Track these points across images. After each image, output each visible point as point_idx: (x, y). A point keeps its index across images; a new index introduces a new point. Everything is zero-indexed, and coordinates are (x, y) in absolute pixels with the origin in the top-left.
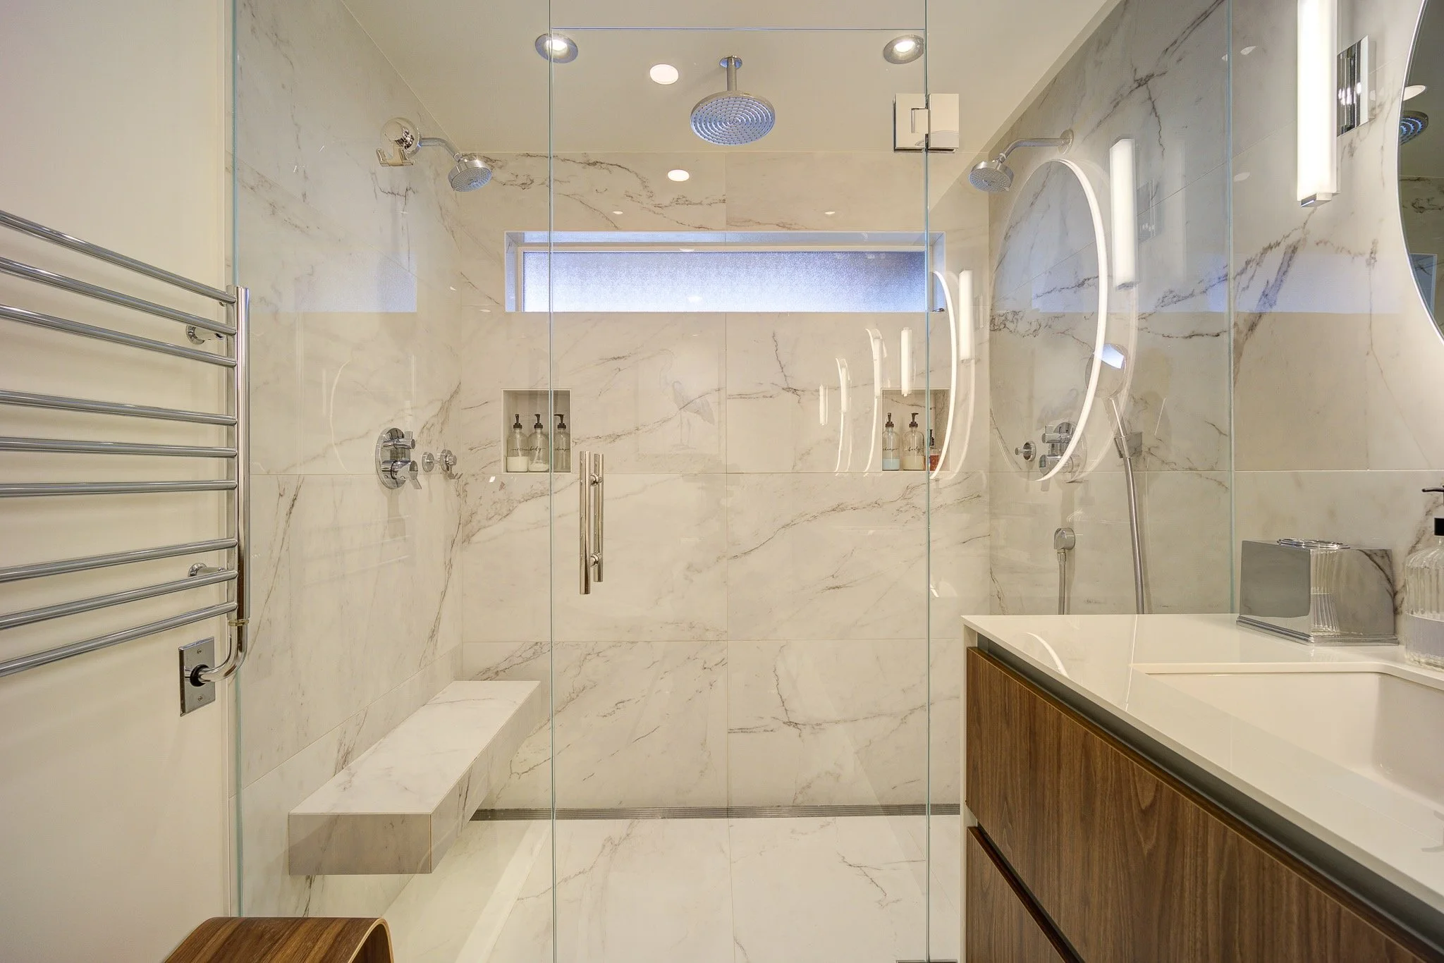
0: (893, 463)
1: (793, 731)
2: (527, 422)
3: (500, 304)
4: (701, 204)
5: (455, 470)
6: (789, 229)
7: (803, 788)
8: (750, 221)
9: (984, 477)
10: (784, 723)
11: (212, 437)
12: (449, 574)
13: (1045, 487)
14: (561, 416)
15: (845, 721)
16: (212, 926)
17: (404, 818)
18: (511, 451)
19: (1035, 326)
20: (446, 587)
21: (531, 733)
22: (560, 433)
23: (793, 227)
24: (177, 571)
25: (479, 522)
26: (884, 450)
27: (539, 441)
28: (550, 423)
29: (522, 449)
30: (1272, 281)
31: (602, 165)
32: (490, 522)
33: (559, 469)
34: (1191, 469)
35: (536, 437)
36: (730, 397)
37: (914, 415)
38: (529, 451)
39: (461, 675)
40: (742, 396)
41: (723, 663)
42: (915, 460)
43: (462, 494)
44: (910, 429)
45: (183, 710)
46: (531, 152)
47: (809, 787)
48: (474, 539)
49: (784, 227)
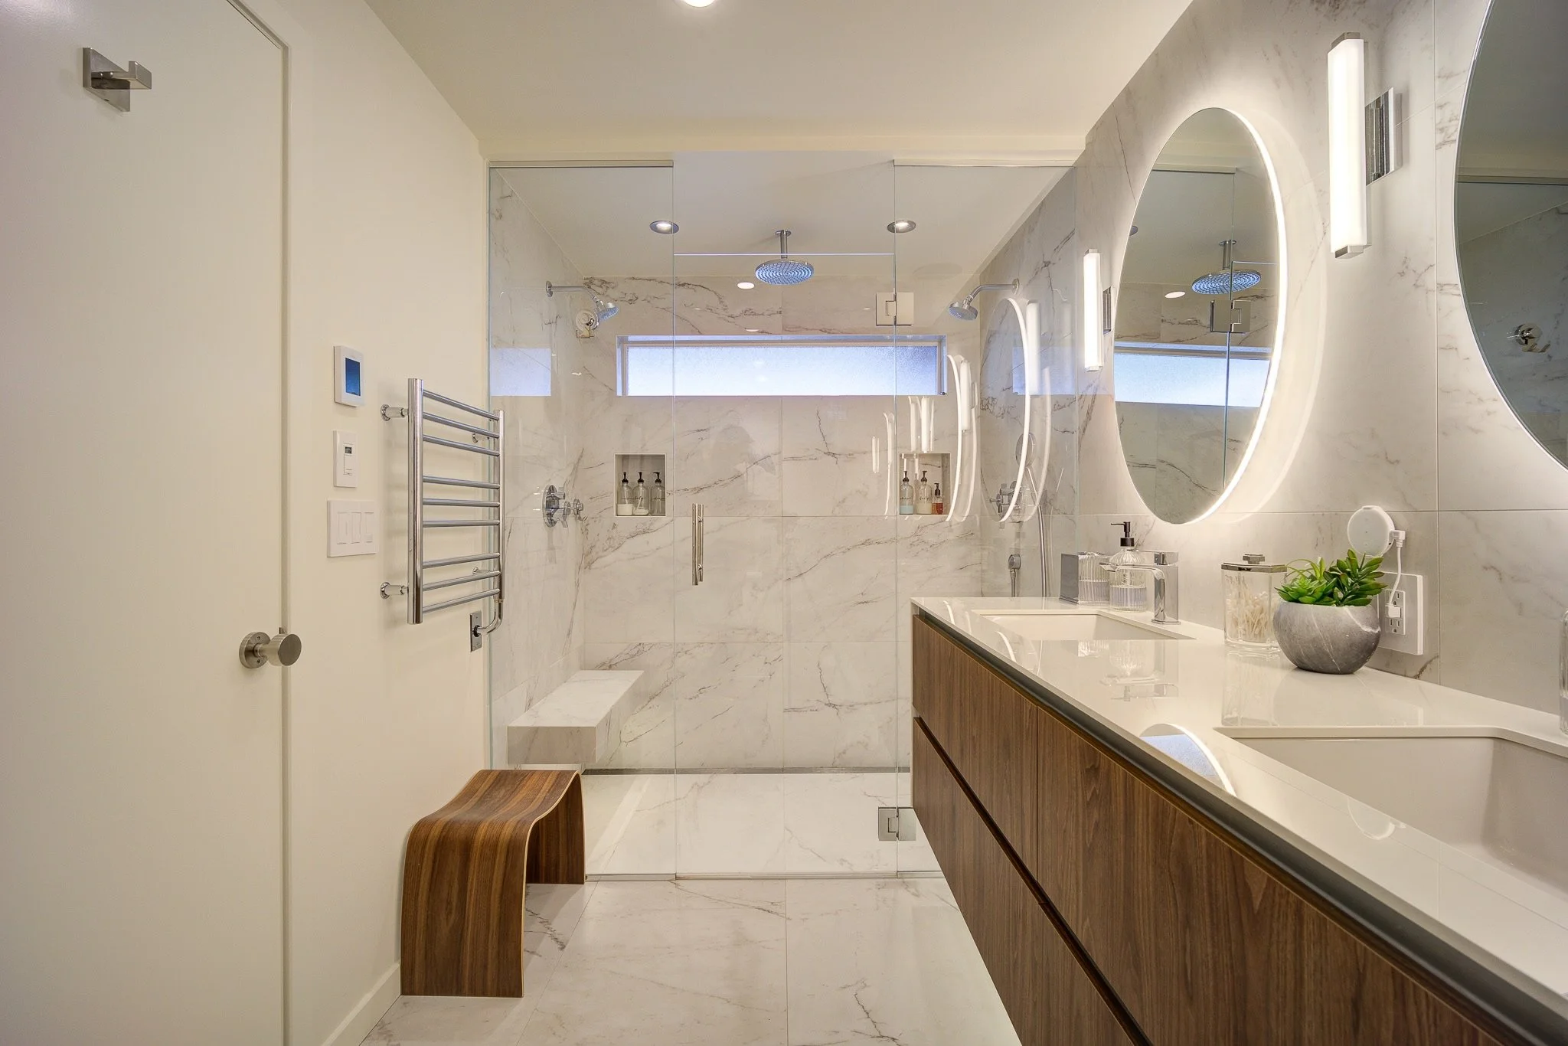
0: (908, 508)
1: (831, 709)
2: (633, 477)
3: (613, 390)
4: (763, 314)
5: (582, 514)
6: (829, 333)
7: (840, 754)
8: (800, 327)
9: (978, 519)
10: (826, 704)
11: (479, 495)
12: (578, 591)
13: (1002, 526)
14: (658, 474)
15: (871, 703)
16: (483, 775)
17: (578, 729)
18: (620, 500)
19: (1002, 411)
20: (576, 600)
21: (635, 712)
22: (657, 486)
23: (831, 332)
24: (467, 571)
25: (597, 553)
26: (901, 499)
27: (641, 490)
28: (649, 478)
29: (628, 499)
30: (1090, 406)
31: (690, 286)
32: (605, 553)
33: (655, 513)
34: (1065, 514)
35: (639, 489)
36: (786, 459)
37: (924, 472)
38: (633, 500)
39: (585, 666)
40: (793, 458)
41: (779, 659)
42: (926, 506)
43: (585, 531)
44: (921, 483)
45: (472, 650)
46: (636, 276)
47: (844, 753)
48: (594, 566)
49: (825, 332)
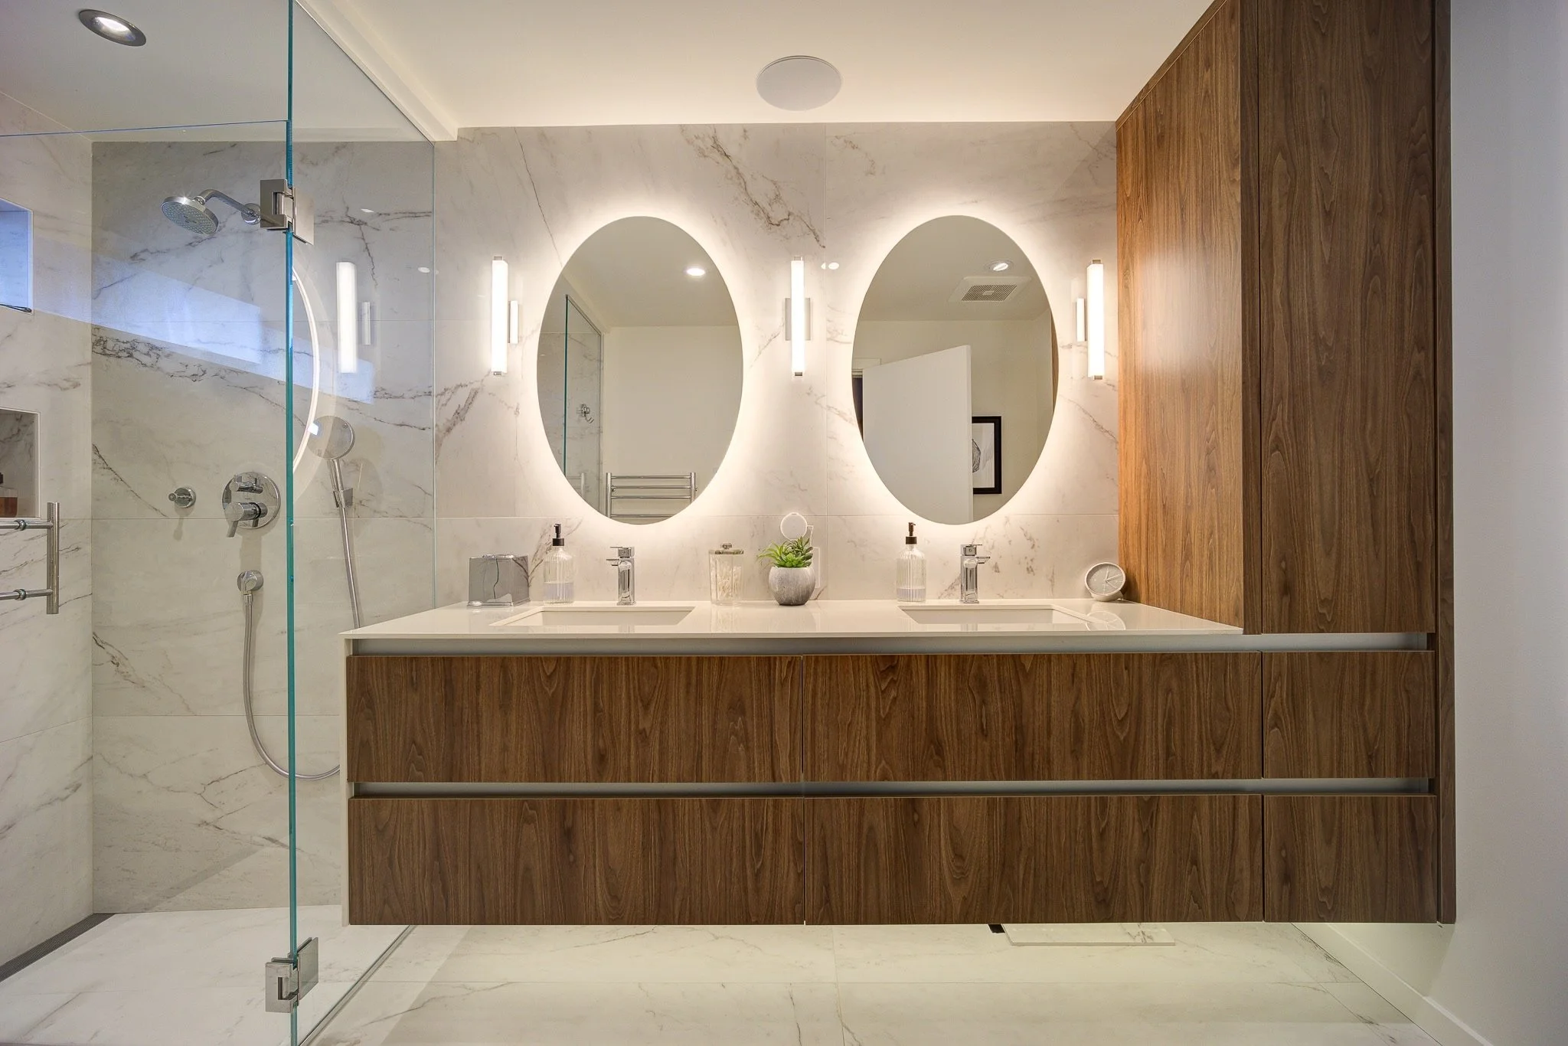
30: (462, 406)
34: (401, 517)
